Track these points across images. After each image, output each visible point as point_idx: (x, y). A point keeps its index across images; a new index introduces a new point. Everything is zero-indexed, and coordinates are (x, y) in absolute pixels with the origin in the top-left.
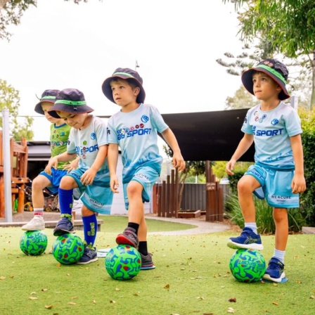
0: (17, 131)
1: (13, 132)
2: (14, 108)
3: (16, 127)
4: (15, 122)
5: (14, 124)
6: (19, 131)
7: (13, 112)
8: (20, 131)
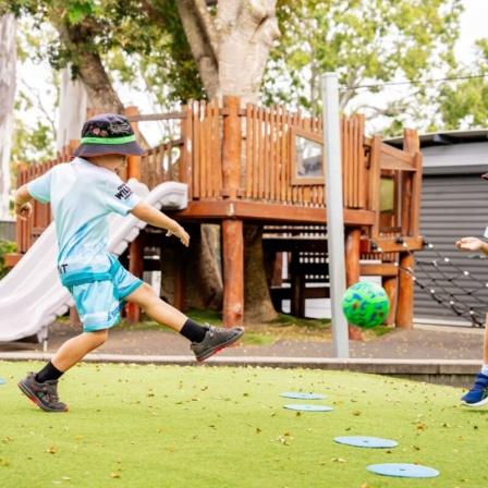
0: (453, 86)
1: (443, 93)
2: (448, 20)
3: (451, 78)
4: (450, 61)
5: (446, 67)
6: (459, 87)
7: (442, 31)
8: (462, 88)
